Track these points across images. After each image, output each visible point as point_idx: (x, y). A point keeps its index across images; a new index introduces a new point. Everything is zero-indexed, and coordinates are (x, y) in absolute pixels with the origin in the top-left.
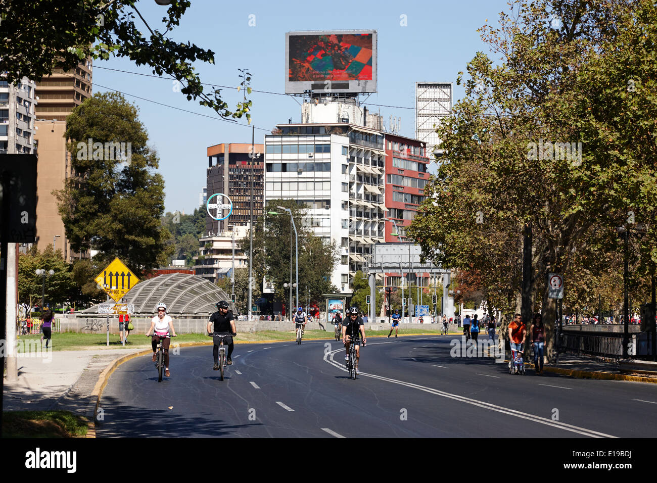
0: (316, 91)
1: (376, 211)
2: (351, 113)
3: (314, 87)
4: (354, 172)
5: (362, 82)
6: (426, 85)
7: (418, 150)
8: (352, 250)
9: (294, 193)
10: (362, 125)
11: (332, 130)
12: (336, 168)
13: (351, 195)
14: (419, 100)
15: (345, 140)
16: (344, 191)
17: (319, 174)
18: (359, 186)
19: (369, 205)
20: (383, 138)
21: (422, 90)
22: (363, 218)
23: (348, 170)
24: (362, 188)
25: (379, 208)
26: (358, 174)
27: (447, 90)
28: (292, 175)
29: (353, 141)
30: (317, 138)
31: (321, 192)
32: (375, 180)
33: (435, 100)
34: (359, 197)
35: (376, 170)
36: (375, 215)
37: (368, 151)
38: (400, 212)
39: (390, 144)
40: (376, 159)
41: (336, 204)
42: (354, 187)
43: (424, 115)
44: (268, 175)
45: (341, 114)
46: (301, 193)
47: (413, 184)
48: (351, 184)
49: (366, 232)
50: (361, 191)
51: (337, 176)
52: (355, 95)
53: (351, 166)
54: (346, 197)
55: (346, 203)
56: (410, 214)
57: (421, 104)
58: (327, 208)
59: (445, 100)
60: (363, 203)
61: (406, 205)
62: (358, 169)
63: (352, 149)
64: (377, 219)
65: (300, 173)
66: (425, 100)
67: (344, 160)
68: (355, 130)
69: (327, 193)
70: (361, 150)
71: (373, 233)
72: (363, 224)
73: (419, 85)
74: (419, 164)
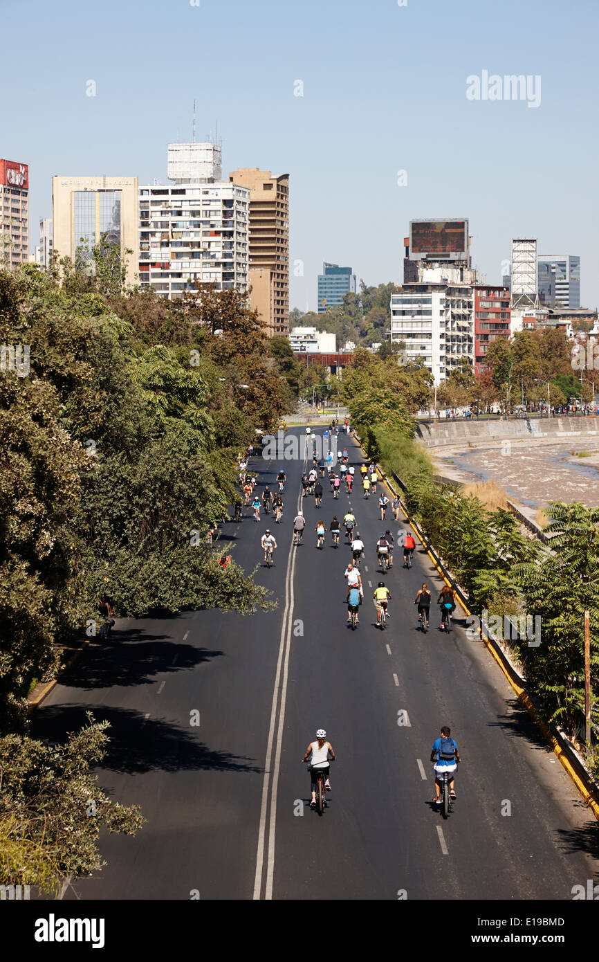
0: (429, 259)
1: (466, 337)
2: (451, 275)
3: (428, 256)
4: (449, 314)
5: (458, 253)
6: (519, 241)
7: (502, 293)
8: (448, 363)
9: (410, 329)
10: (459, 282)
11: (435, 287)
12: (436, 313)
13: (447, 329)
14: (514, 251)
15: (443, 295)
16: (441, 327)
17: (425, 317)
18: (452, 323)
19: (461, 334)
20: (472, 289)
21: (517, 244)
22: (456, 343)
23: (444, 314)
24: (456, 323)
25: (468, 335)
26: (452, 315)
27: (534, 244)
28: (408, 317)
29: (448, 294)
30: (423, 295)
31: (425, 329)
32: (465, 317)
33: (525, 251)
34: (453, 329)
35: (466, 311)
36: (465, 340)
37: (459, 300)
38: (486, 337)
39: (479, 292)
40: (466, 304)
41: (436, 336)
42: (450, 323)
43: (518, 262)
44: (394, 318)
45: (443, 275)
46: (414, 329)
47: (497, 317)
48: (447, 322)
49: (458, 352)
50: (455, 326)
51: (436, 318)
52: (454, 261)
53: (447, 311)
54: (443, 330)
55: (443, 334)
56: (494, 336)
57: (516, 254)
58: (430, 338)
59: (532, 251)
60: (456, 333)
61: (491, 331)
62: (452, 312)
63: (447, 300)
64: (467, 342)
65: (413, 316)
66: (518, 251)
67: (442, 307)
68: (451, 288)
69: (430, 329)
70: (454, 300)
71: (464, 352)
72: (456, 347)
73: (514, 241)
74: (502, 303)
